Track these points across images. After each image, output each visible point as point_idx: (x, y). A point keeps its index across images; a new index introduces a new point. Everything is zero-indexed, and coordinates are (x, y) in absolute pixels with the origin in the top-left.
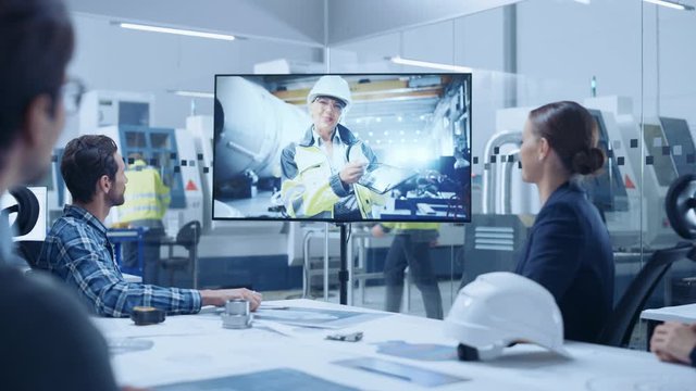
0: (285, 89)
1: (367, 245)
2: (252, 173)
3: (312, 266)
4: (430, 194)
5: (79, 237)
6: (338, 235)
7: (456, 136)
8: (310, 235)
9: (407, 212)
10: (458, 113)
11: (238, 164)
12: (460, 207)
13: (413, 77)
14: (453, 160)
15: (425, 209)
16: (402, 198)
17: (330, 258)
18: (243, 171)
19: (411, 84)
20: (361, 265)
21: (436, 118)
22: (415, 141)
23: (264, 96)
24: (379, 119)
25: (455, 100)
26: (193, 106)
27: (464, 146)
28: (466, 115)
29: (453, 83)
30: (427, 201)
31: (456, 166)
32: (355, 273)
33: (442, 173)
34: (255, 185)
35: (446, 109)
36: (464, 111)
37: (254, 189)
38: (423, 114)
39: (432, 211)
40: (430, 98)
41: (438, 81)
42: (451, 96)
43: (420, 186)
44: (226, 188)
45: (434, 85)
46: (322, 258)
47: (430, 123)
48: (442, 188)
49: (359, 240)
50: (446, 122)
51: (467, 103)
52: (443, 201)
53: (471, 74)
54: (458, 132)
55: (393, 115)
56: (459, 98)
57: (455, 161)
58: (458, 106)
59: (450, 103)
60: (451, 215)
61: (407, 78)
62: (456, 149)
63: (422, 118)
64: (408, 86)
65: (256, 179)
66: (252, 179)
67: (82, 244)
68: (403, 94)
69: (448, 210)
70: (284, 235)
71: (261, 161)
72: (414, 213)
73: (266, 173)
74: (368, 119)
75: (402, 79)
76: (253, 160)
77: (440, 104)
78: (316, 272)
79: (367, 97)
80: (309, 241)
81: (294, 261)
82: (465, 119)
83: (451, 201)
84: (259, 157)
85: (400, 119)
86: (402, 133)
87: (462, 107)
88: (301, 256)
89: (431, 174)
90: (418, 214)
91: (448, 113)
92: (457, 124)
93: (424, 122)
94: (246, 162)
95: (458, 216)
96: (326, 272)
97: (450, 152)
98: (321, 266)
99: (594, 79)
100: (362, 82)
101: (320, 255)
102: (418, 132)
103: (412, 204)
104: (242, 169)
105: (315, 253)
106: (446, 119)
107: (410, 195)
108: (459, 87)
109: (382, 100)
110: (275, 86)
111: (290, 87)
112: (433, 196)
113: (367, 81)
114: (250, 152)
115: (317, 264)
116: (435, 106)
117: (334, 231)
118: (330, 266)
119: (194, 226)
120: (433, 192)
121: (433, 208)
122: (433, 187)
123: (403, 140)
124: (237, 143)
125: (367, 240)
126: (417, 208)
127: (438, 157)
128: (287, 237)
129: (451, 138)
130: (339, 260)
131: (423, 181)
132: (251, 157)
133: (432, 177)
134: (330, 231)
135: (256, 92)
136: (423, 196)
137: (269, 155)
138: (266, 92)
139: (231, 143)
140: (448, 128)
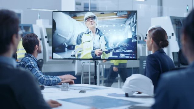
0: (76, 16)
1: (104, 67)
2: (65, 44)
3: (84, 75)
4: (124, 50)
5: (30, 62)
6: (94, 64)
7: (133, 32)
8: (84, 64)
9: (116, 57)
10: (133, 24)
11: (61, 41)
12: (134, 55)
13: (118, 12)
14: (131, 39)
15: (122, 56)
16: (115, 52)
17: (91, 72)
18: (63, 43)
19: (118, 14)
20: (102, 75)
21: (126, 26)
22: (119, 33)
23: (69, 19)
24: (107, 26)
25: (132, 20)
26: (39, 16)
27: (135, 35)
28: (136, 24)
29: (132, 14)
30: (123, 53)
31: (132, 41)
32: (100, 78)
33: (128, 44)
34: (66, 48)
35: (129, 22)
36: (135, 23)
37: (66, 49)
38: (121, 24)
39: (125, 56)
40: (124, 19)
41: (126, 13)
42: (131, 18)
43: (121, 48)
44: (57, 49)
45: (125, 15)
46: (88, 72)
47: (124, 27)
48: (128, 49)
49: (101, 66)
50: (129, 27)
51: (136, 21)
52: (128, 53)
53: (137, 11)
54: (133, 30)
55: (112, 24)
56: (133, 19)
57: (132, 40)
58: (133, 22)
59: (131, 21)
60: (131, 57)
61: (116, 12)
62: (132, 36)
63: (121, 25)
64: (117, 15)
65: (67, 46)
66: (65, 46)
67: (31, 64)
68: (115, 18)
69: (130, 56)
70: (73, 64)
71: (68, 40)
72: (119, 57)
73: (70, 44)
74: (104, 26)
75: (115, 13)
76: (66, 40)
77: (127, 21)
78: (86, 77)
79: (103, 19)
80: (83, 66)
81: (77, 73)
82: (135, 26)
83: (131, 53)
84: (68, 38)
85: (114, 26)
86: (115, 30)
87: (134, 22)
88: (80, 72)
89: (124, 44)
90: (120, 57)
91: (130, 24)
92: (133, 27)
93: (122, 27)
94: (64, 40)
95: (133, 58)
96: (90, 77)
97: (130, 37)
98: (88, 75)
99: (188, 6)
100: (101, 13)
101: (87, 71)
102: (120, 30)
103: (118, 54)
104: (62, 43)
105: (85, 70)
106: (129, 26)
107: (117, 51)
108: (134, 15)
109: (108, 19)
110: (73, 15)
111: (78, 15)
112: (125, 51)
113: (103, 13)
114: (65, 37)
115: (86, 74)
116: (126, 21)
117: (92, 62)
118: (91, 76)
119: (41, 61)
120: (125, 50)
121: (125, 55)
122: (125, 48)
123: (115, 33)
124: (61, 34)
125: (104, 66)
126: (120, 55)
127: (127, 39)
128: (75, 65)
129: (131, 32)
130: (94, 73)
131: (122, 46)
132: (65, 39)
133: (125, 45)
134: (91, 62)
135: (67, 17)
136: (121, 51)
137: (71, 38)
138: (70, 17)
139: (58, 34)
140: (130, 29)
